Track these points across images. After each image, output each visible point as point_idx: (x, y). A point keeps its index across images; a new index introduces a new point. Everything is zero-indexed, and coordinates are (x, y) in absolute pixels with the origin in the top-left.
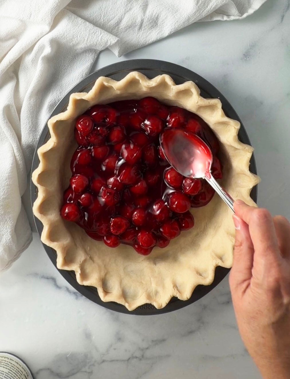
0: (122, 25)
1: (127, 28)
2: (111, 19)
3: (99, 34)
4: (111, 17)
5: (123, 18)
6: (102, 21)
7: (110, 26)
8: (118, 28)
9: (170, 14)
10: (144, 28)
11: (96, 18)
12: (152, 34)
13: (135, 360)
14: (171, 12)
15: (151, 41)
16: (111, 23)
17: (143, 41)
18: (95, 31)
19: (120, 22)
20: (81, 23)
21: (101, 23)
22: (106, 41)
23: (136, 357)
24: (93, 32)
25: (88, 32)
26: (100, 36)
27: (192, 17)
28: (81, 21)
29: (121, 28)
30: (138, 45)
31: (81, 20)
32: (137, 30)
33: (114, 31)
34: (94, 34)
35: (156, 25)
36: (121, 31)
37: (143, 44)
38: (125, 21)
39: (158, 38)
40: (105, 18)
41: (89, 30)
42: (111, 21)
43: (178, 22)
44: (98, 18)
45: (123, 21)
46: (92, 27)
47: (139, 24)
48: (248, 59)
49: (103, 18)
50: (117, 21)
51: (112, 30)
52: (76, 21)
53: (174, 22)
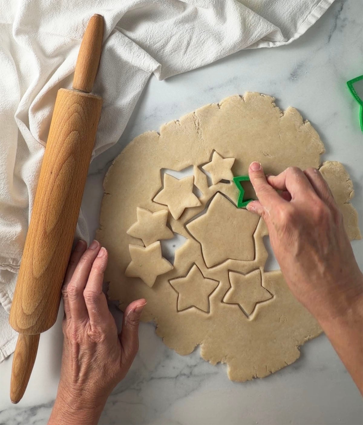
0: (167, 48)
1: (172, 51)
2: (157, 42)
3: (143, 58)
4: (157, 40)
5: (169, 41)
6: (148, 43)
7: (155, 48)
8: (164, 51)
9: (217, 42)
10: (189, 53)
11: (142, 40)
12: (196, 60)
13: (183, 377)
14: (218, 40)
15: (194, 67)
16: (157, 46)
17: (187, 66)
18: (139, 55)
19: (166, 45)
20: (128, 42)
21: (147, 45)
22: (148, 65)
23: (185, 375)
24: (137, 56)
25: (132, 54)
26: (143, 60)
27: (238, 45)
28: (128, 41)
29: (166, 51)
30: (181, 70)
31: (128, 39)
32: (182, 54)
33: (159, 53)
34: (137, 57)
35: (201, 51)
36: (166, 54)
37: (187, 69)
38: (171, 44)
39: (203, 65)
40: (152, 40)
41: (134, 53)
42: (157, 44)
43: (224, 50)
44: (144, 40)
45: (169, 44)
46: (138, 48)
47: (185, 47)
48: (295, 79)
49: (149, 40)
50: (162, 44)
51: (158, 52)
52: (123, 40)
53: (220, 49)
